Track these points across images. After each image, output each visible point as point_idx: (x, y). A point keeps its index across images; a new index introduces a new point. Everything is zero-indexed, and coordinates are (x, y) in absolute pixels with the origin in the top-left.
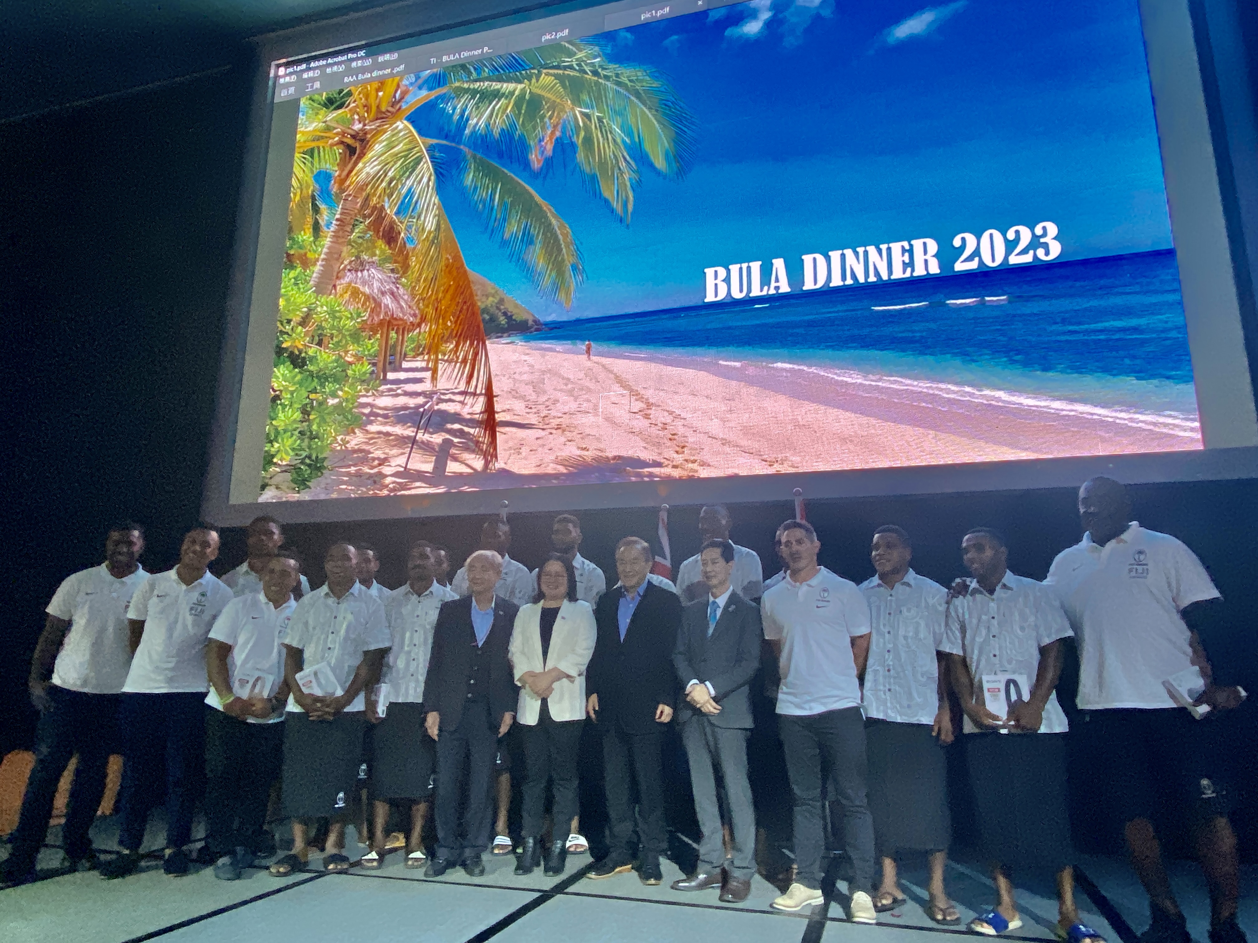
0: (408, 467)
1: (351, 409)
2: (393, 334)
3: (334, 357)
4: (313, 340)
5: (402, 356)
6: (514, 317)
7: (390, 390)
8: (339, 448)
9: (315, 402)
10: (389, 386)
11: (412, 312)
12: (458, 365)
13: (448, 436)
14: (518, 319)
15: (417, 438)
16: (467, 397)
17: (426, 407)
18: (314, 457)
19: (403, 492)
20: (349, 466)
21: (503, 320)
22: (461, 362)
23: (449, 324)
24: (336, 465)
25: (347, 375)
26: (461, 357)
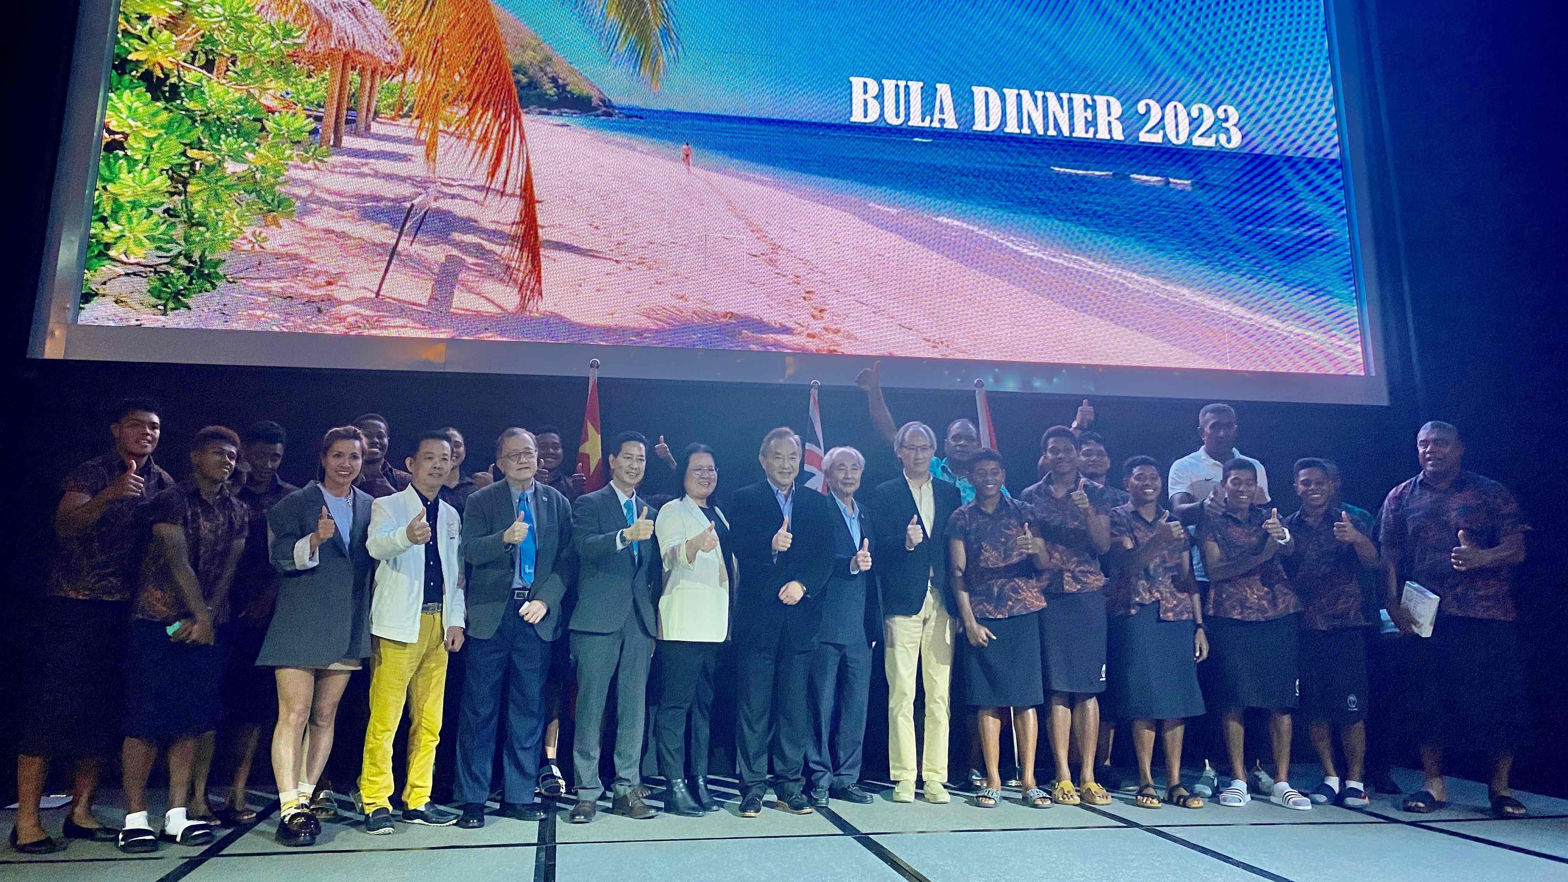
0: (381, 293)
1: (273, 186)
2: (354, 76)
3: (237, 95)
4: (194, 59)
5: (371, 115)
6: (568, 88)
7: (347, 165)
8: (248, 247)
9: (198, 164)
10: (345, 158)
11: (390, 48)
12: (473, 145)
13: (455, 252)
14: (576, 91)
15: (399, 248)
16: (490, 196)
17: (415, 202)
18: (196, 257)
19: (373, 332)
20: (268, 279)
21: (550, 90)
22: (480, 141)
23: (457, 78)
24: (241, 275)
25: (263, 128)
26: (478, 133)
